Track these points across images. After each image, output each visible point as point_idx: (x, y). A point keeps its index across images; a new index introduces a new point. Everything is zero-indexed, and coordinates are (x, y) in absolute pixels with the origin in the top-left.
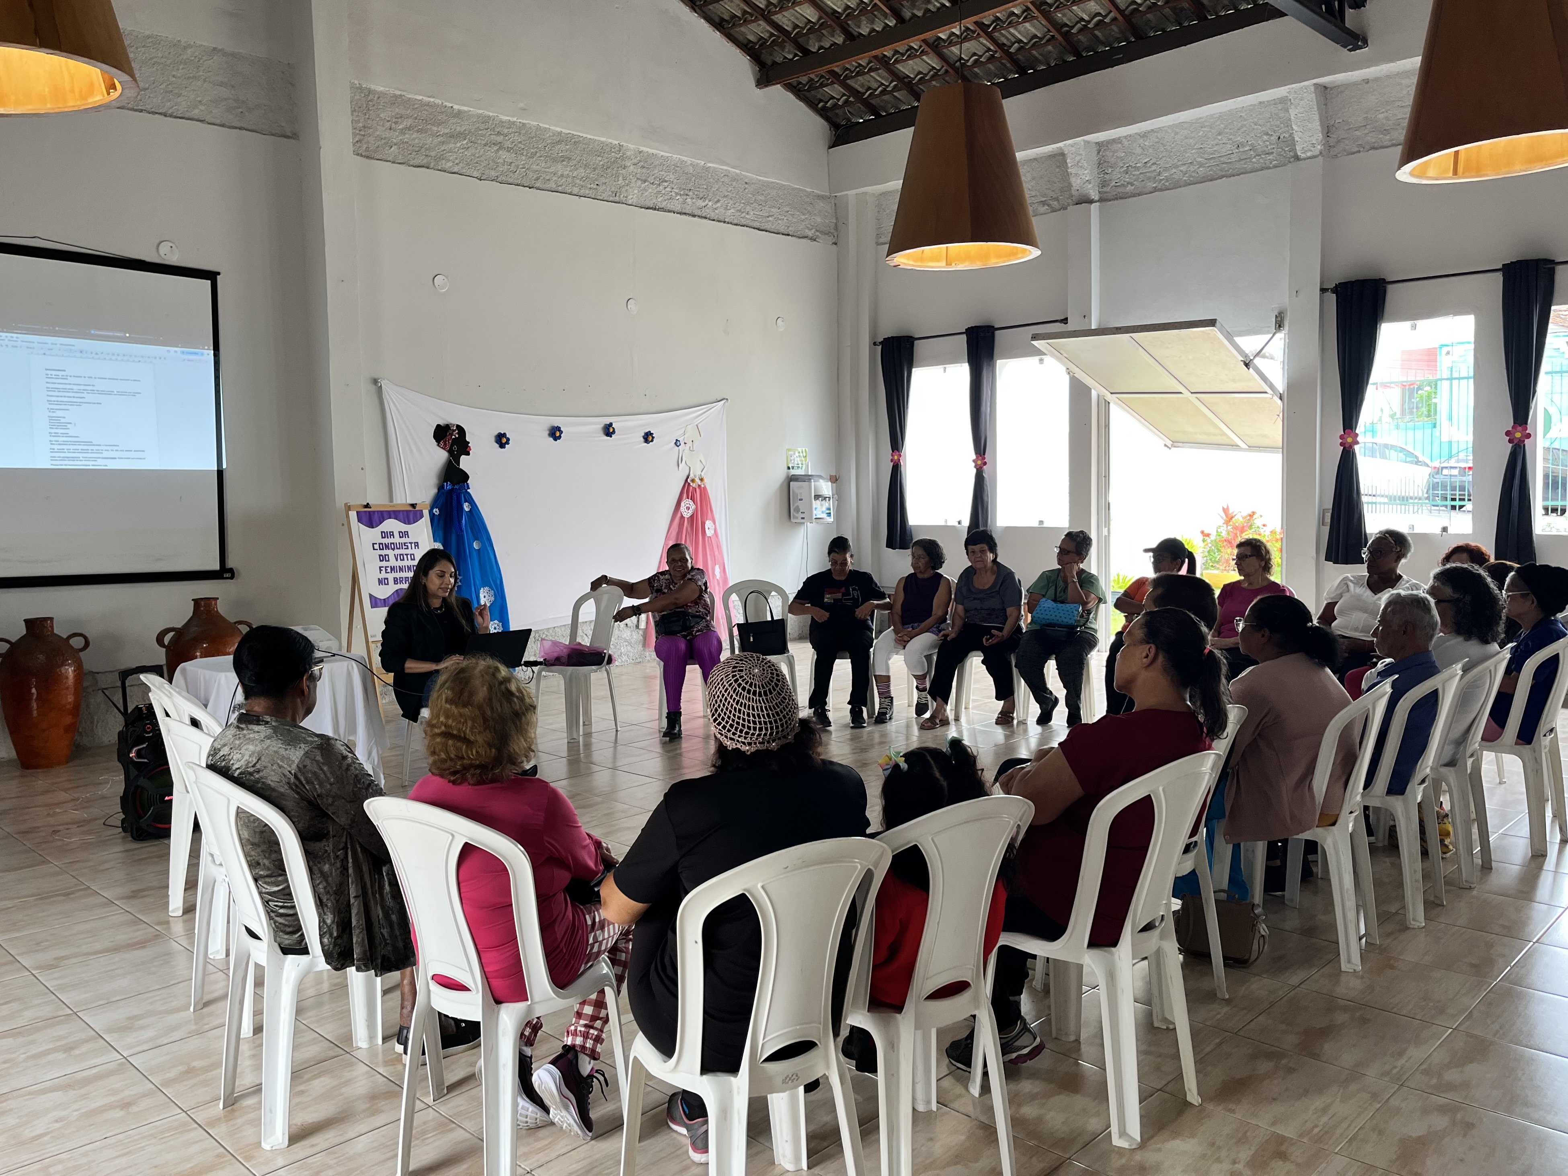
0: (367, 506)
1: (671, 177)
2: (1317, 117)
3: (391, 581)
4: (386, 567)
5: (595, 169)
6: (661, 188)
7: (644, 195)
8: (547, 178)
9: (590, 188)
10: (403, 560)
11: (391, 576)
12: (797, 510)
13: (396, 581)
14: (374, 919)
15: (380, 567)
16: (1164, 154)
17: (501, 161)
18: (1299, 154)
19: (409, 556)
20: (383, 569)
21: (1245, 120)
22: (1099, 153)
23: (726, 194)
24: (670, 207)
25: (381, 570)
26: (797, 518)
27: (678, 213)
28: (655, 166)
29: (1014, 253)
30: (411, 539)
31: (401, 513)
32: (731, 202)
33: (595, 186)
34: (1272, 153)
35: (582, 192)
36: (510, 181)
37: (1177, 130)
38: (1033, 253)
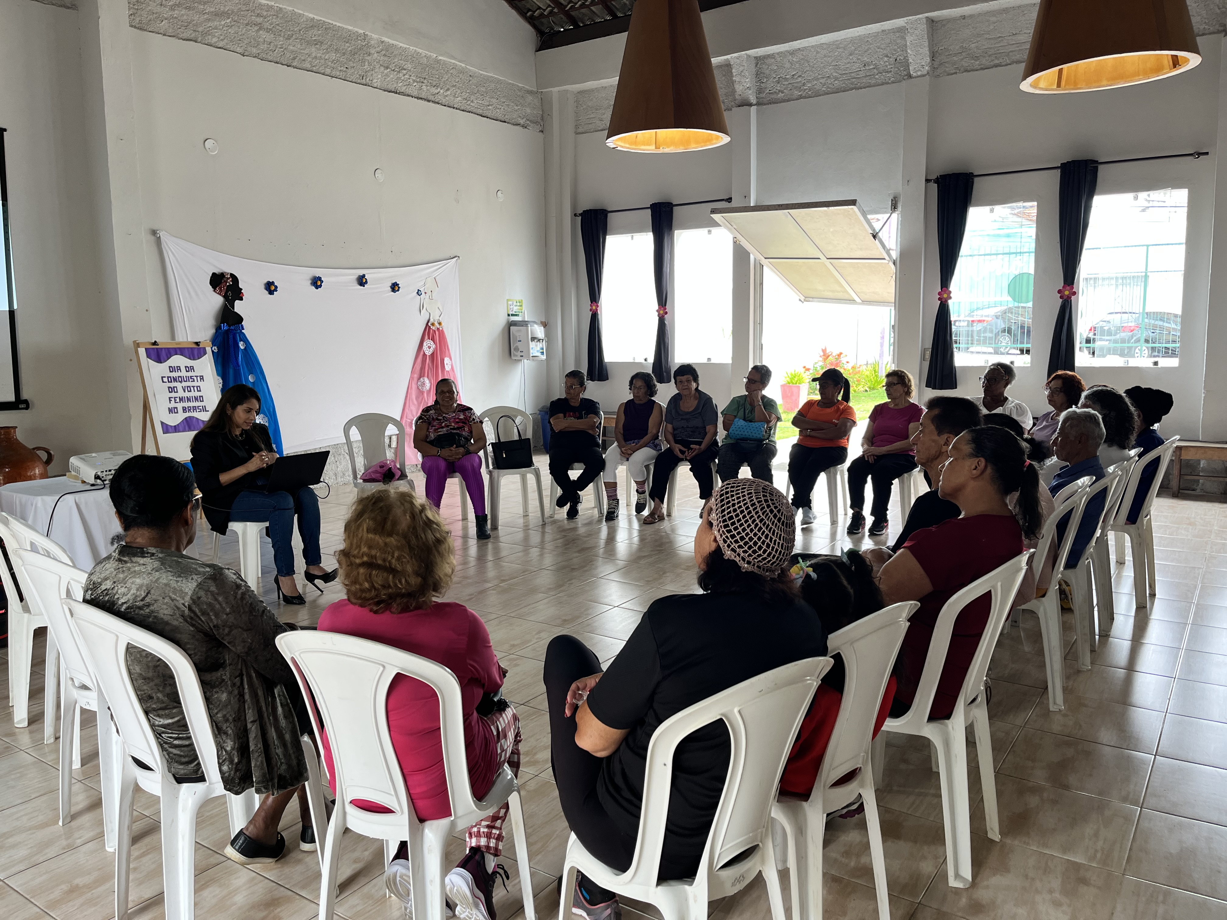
0: (155, 343)
1: (409, 66)
2: (926, 44)
3: (180, 410)
4: (175, 398)
5: (344, 54)
6: (401, 74)
7: (387, 80)
8: (303, 58)
9: (340, 70)
10: (190, 391)
11: (180, 406)
12: (517, 349)
13: (184, 410)
14: (270, 742)
15: (170, 398)
16: (808, 68)
17: (261, 40)
18: (911, 73)
19: (195, 388)
20: (173, 399)
21: (871, 44)
22: (756, 65)
23: (455, 84)
24: (409, 91)
25: (170, 401)
26: (517, 356)
27: (415, 98)
28: (395, 56)
29: (709, 140)
30: (197, 373)
31: (186, 350)
32: (459, 91)
33: (345, 69)
34: (891, 71)
35: (334, 73)
36: (270, 58)
37: (819, 50)
38: (724, 139)
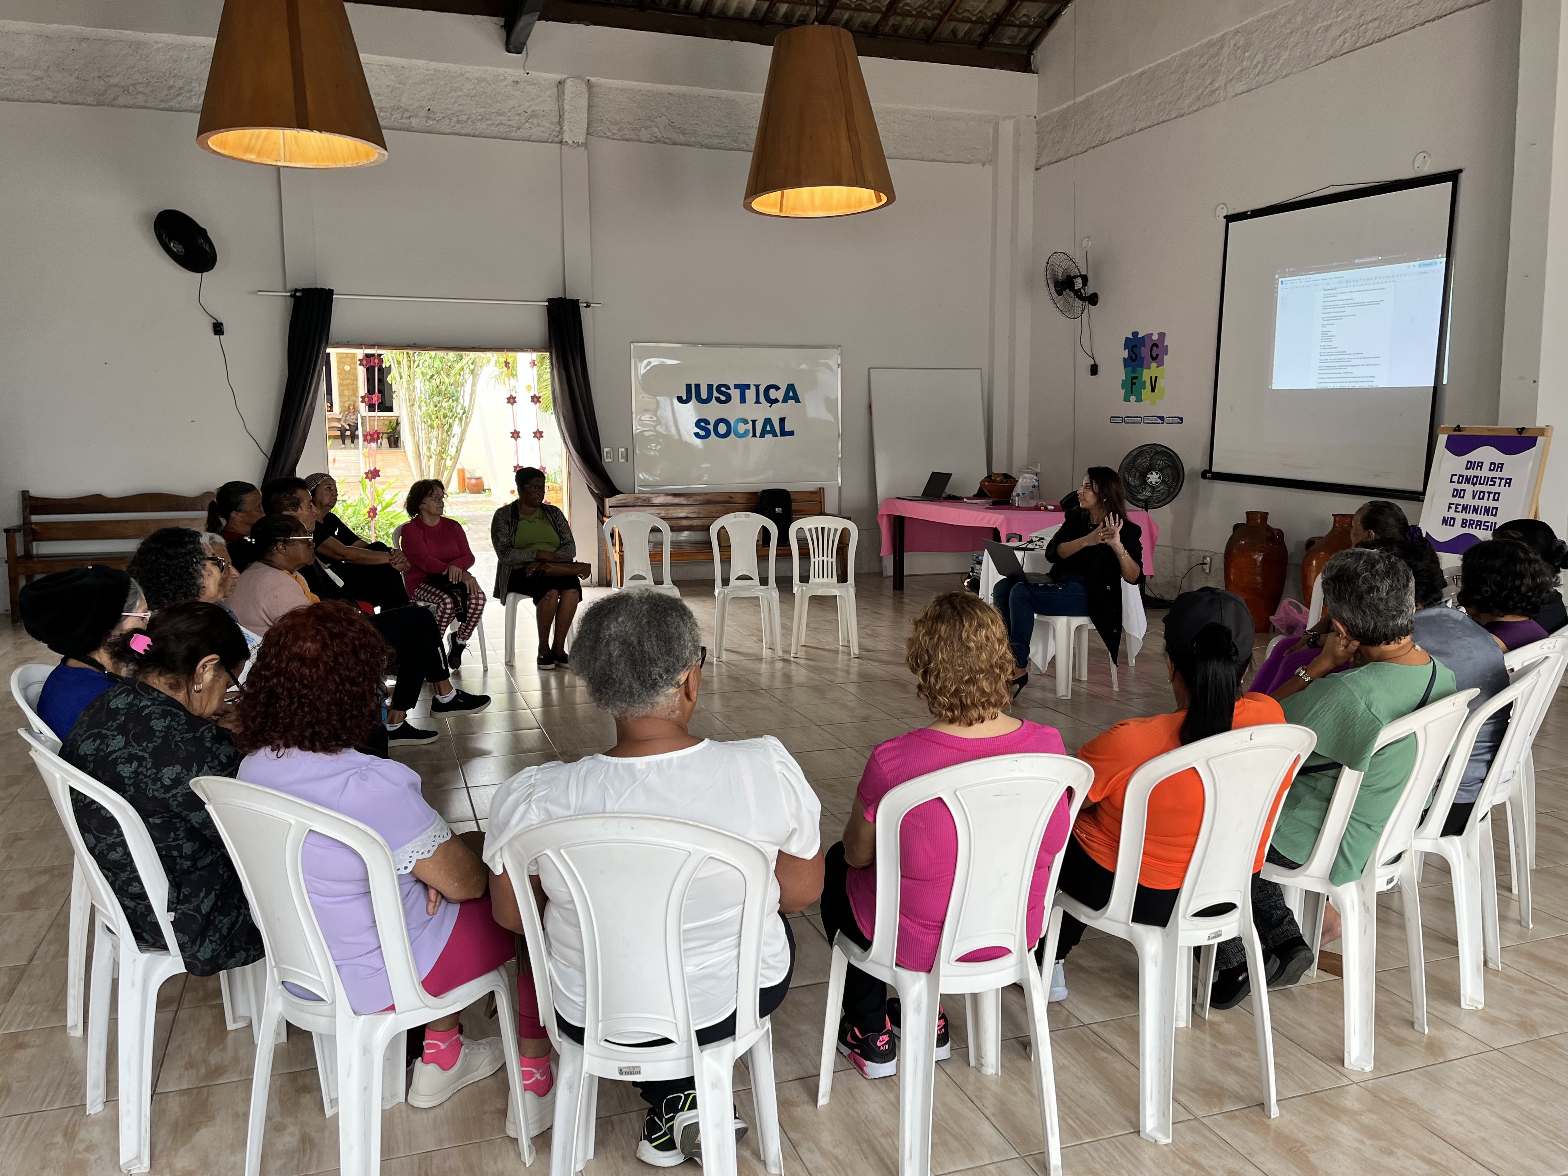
0: (1458, 428)
3: (1458, 523)
4: (1457, 505)
10: (1483, 499)
11: (1460, 517)
13: (1464, 523)
15: (1450, 504)
19: (1492, 495)
20: (1453, 507)
25: (1450, 507)
30: (1504, 474)
31: (1504, 439)
